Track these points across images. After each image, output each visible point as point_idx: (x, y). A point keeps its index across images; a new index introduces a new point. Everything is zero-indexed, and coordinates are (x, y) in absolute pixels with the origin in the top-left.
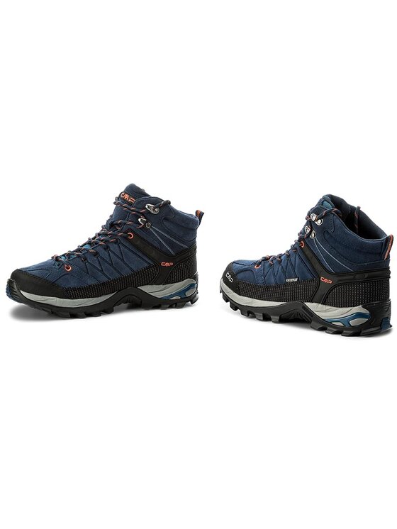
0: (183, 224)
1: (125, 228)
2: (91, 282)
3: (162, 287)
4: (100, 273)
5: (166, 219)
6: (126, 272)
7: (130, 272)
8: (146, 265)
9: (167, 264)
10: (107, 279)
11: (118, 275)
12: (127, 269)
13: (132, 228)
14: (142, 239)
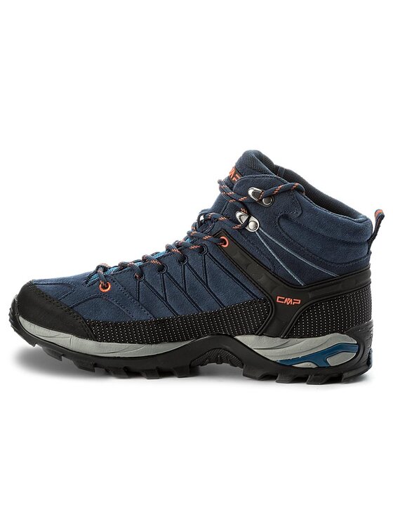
0: (322, 231)
1: (217, 228)
2: (139, 315)
3: (278, 341)
4: (159, 302)
5: (286, 217)
6: (208, 305)
7: (217, 308)
8: (248, 298)
9: (288, 301)
10: (171, 315)
11: (192, 310)
12: (211, 300)
13: (227, 227)
14: (243, 249)
